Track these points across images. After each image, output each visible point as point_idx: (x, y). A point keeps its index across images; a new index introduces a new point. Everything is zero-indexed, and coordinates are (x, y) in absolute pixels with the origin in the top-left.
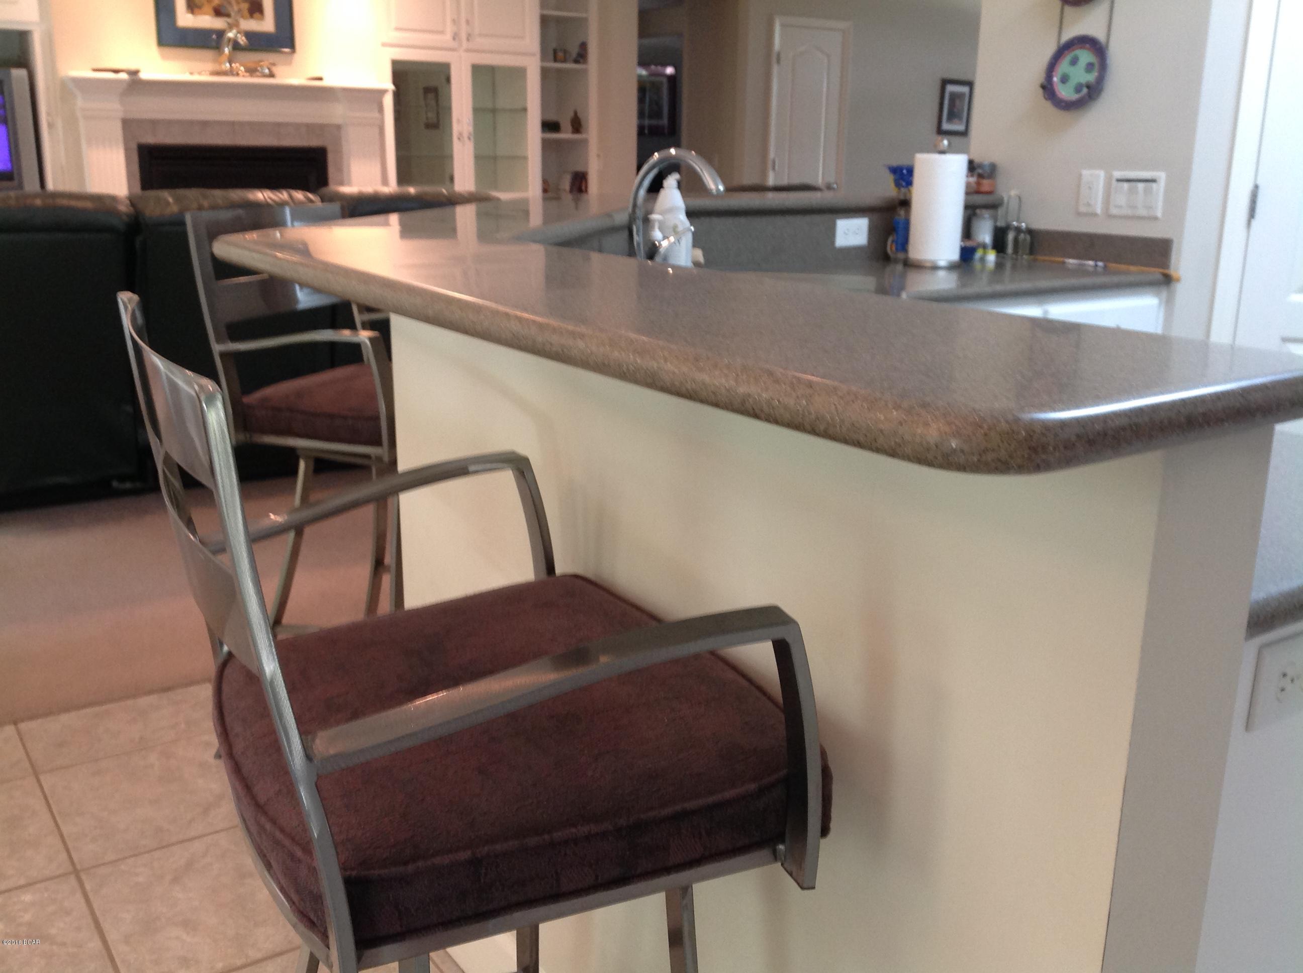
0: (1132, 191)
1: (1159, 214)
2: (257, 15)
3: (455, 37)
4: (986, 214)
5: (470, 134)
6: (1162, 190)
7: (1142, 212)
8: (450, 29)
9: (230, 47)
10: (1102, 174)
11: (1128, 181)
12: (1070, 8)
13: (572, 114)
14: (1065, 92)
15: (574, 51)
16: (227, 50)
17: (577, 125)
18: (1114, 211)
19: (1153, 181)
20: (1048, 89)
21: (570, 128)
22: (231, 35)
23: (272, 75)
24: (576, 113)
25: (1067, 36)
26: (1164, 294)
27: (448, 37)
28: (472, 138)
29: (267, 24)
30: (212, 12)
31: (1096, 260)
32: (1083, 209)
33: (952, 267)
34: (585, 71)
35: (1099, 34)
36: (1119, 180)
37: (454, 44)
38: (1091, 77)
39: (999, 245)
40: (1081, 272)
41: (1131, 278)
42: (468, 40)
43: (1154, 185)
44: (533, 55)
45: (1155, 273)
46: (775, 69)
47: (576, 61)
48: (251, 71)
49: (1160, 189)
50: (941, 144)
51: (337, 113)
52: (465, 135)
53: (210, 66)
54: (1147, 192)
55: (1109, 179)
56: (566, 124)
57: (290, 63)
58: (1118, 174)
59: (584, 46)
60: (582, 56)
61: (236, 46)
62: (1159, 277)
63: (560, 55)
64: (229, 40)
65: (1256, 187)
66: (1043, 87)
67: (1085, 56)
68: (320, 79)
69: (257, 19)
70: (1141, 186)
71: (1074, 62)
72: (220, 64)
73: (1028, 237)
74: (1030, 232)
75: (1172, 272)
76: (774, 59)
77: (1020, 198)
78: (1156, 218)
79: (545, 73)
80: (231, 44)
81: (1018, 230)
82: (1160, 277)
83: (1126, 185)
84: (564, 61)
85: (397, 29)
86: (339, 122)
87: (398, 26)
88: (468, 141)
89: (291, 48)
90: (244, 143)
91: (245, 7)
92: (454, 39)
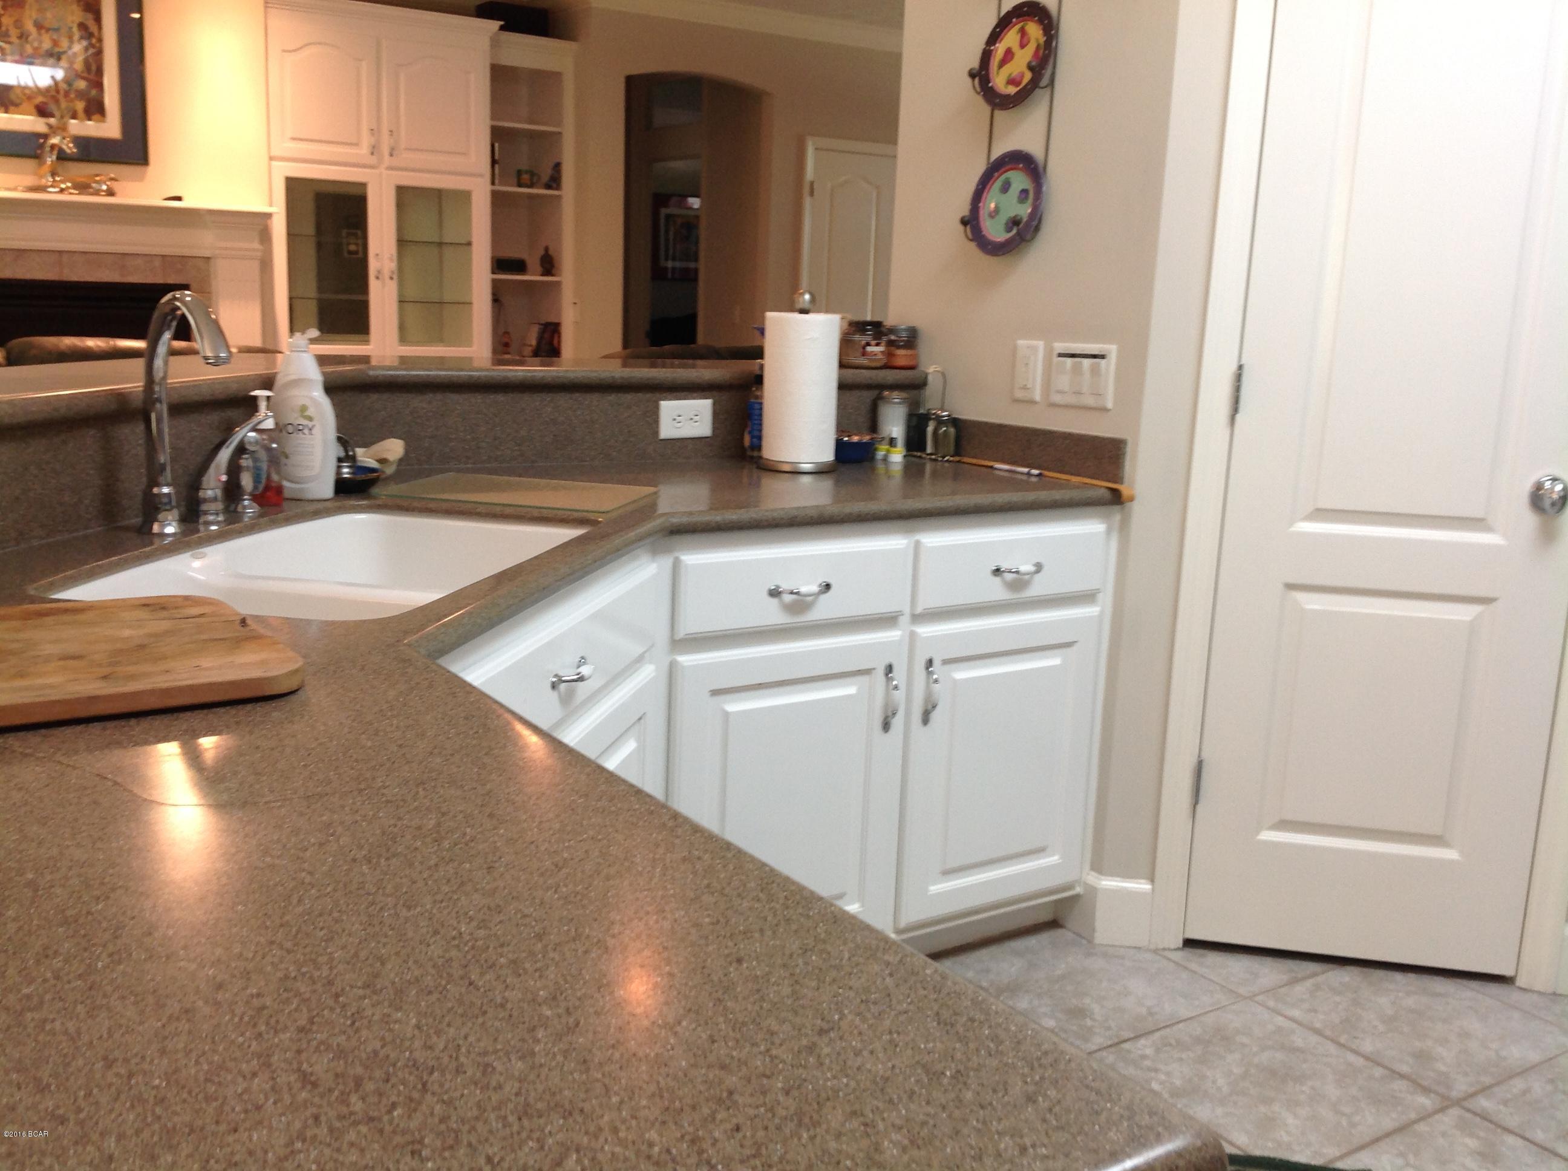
0: (1077, 371)
1: (1110, 405)
2: (96, 117)
3: (374, 150)
4: (896, 396)
5: (393, 272)
6: (1113, 367)
7: (1090, 401)
8: (366, 141)
9: (54, 157)
10: (1040, 344)
11: (1073, 356)
12: (1001, 112)
13: (542, 252)
14: (996, 231)
15: (546, 174)
16: (49, 161)
17: (549, 265)
18: (1057, 398)
19: (1103, 357)
20: (971, 222)
21: (539, 269)
22: (55, 140)
23: (111, 193)
24: (547, 249)
25: (997, 153)
26: (1117, 518)
27: (364, 150)
28: (395, 277)
29: (110, 127)
30: (34, 111)
31: (1031, 466)
32: (1019, 394)
33: (821, 471)
34: (559, 197)
35: (1035, 149)
36: (1060, 355)
37: (373, 160)
38: (1024, 211)
39: (915, 442)
40: (1011, 483)
41: (1075, 494)
42: (391, 155)
43: (1103, 362)
44: (481, 176)
45: (1100, 487)
46: (807, 202)
47: (548, 187)
48: (82, 187)
49: (1109, 366)
50: (801, 300)
51: (203, 242)
52: (386, 273)
53: (30, 180)
54: (1095, 372)
55: (1049, 350)
56: (533, 262)
57: (141, 179)
58: (1061, 346)
59: (558, 166)
60: (554, 182)
61: (62, 157)
62: (1103, 493)
63: (526, 177)
64: (53, 147)
65: (1240, 367)
66: (964, 222)
67: (1019, 180)
68: (179, 199)
69: (97, 121)
70: (1086, 362)
71: (1006, 188)
72: (41, 177)
73: (952, 430)
74: (955, 422)
75: (1124, 489)
76: (806, 190)
77: (943, 375)
78: (1105, 410)
79: (498, 200)
80: (55, 152)
81: (940, 422)
82: (1107, 494)
83: (1069, 361)
84: (531, 185)
85: (294, 139)
86: (207, 254)
87: (295, 136)
88: (390, 281)
89: (142, 159)
90: (75, 278)
91: (80, 106)
92: (372, 154)
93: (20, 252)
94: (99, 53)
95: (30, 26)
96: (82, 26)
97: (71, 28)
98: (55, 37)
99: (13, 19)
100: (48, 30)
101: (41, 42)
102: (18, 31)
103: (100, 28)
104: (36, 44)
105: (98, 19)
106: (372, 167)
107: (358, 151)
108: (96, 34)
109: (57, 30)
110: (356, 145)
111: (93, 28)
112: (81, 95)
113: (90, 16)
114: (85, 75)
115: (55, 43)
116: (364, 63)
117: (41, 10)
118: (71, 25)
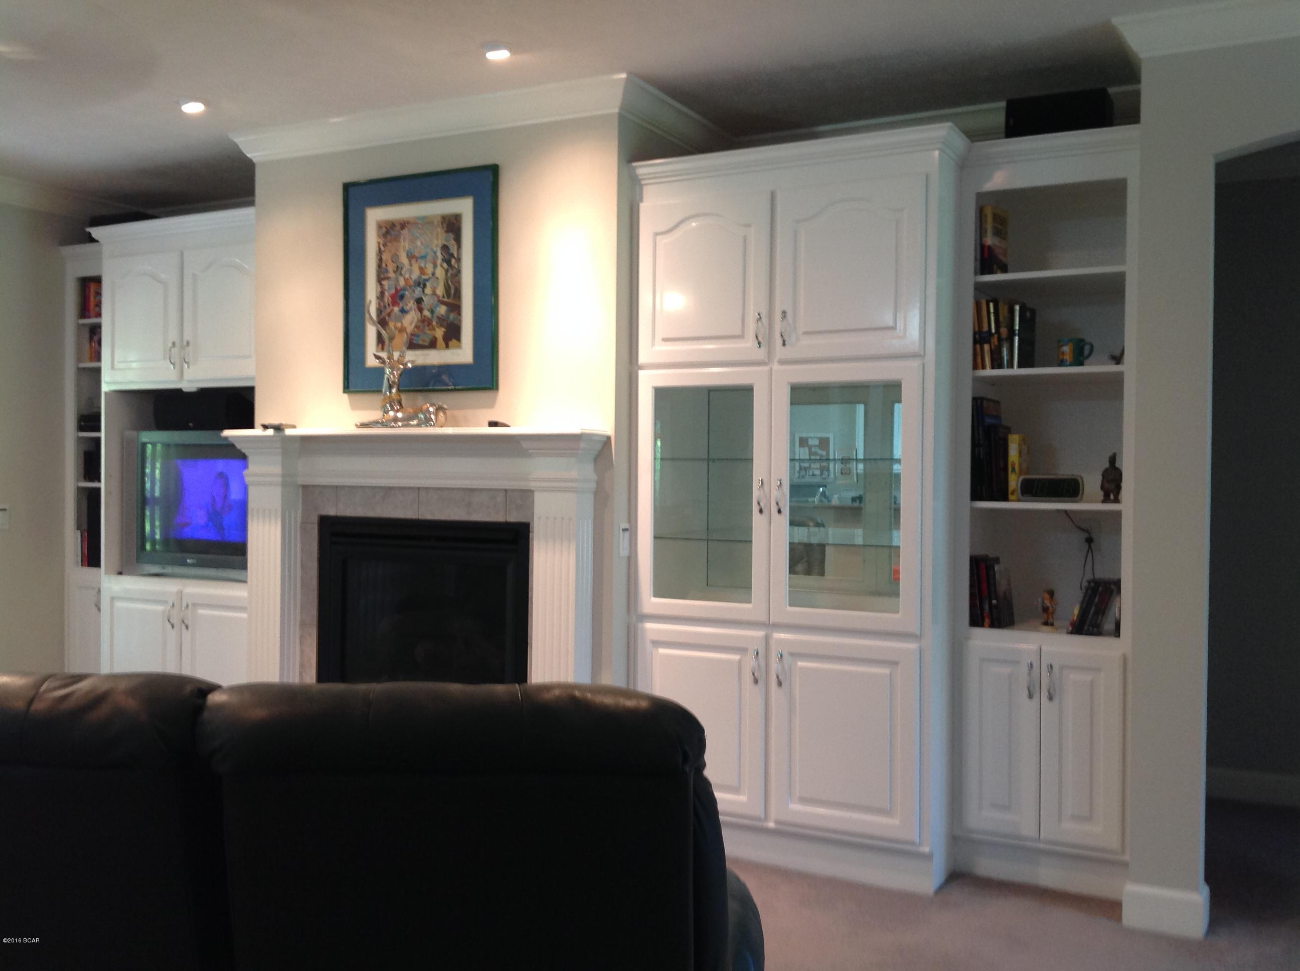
2: (453, 343)
3: (762, 340)
5: (779, 503)
27: (749, 342)
28: (783, 510)
29: (464, 352)
37: (761, 354)
44: (916, 356)
51: (529, 473)
52: (773, 505)
69: (454, 347)
85: (666, 340)
87: (667, 336)
88: (778, 516)
89: (492, 383)
90: (429, 517)
91: (439, 333)
92: (760, 345)
93: (388, 490)
94: (458, 273)
95: (404, 260)
96: (445, 248)
97: (435, 253)
98: (422, 265)
99: (391, 255)
100: (417, 259)
101: (411, 272)
102: (395, 265)
103: (459, 247)
104: (407, 276)
105: (458, 240)
106: (758, 363)
107: (740, 345)
108: (456, 255)
109: (424, 257)
110: (738, 337)
111: (454, 250)
112: (442, 321)
113: (452, 237)
114: (446, 300)
115: (422, 271)
116: (752, 229)
117: (413, 240)
118: (435, 249)
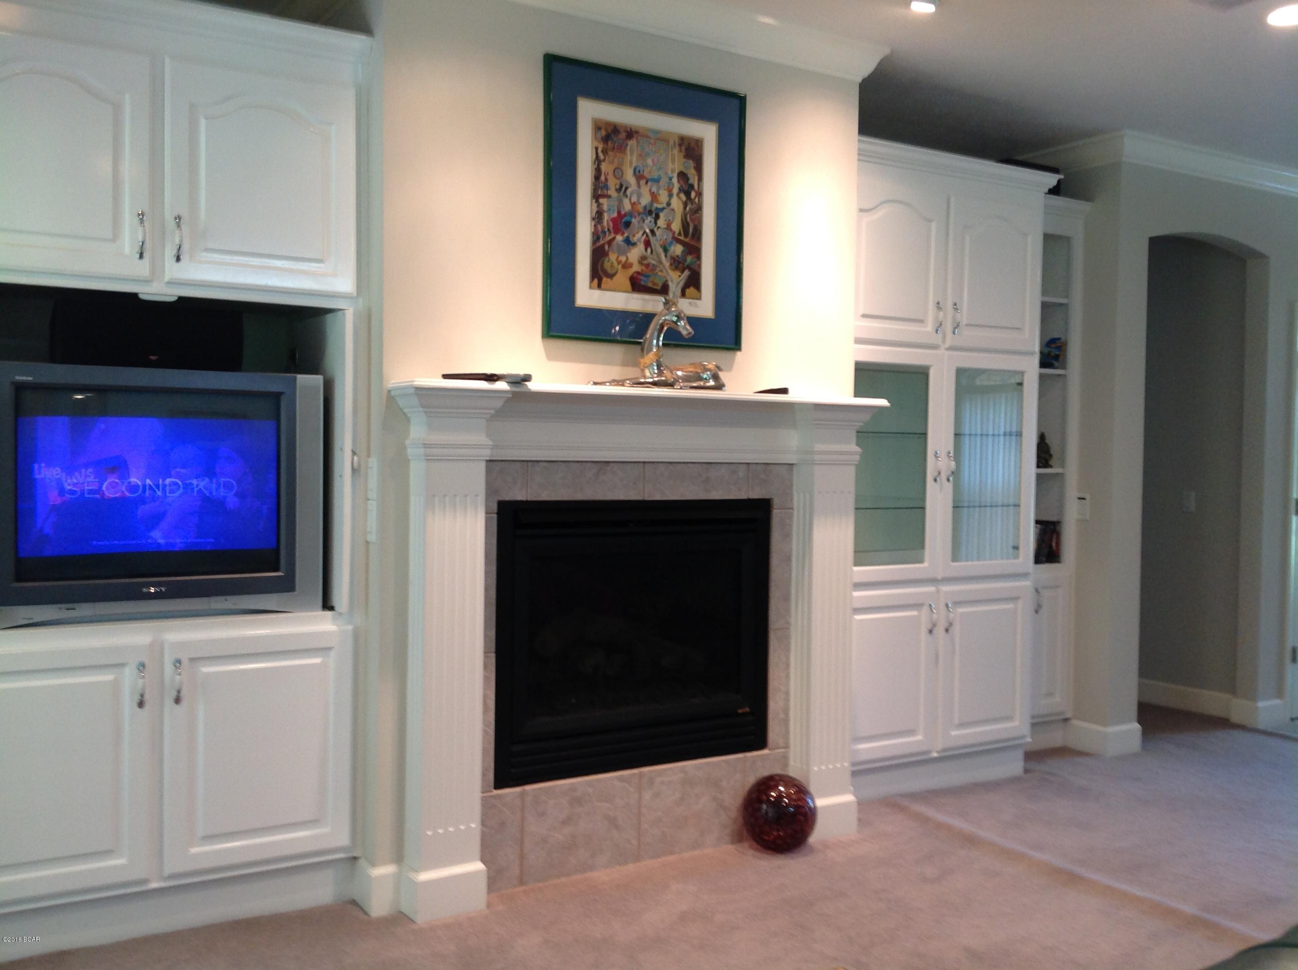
2: (693, 292)
5: (949, 473)
8: (932, 316)
9: (661, 340)
16: (654, 345)
17: (1046, 455)
23: (719, 387)
24: (1043, 436)
27: (930, 327)
28: (951, 479)
29: (705, 305)
30: (629, 286)
34: (1066, 378)
42: (954, 332)
44: (1033, 356)
52: (943, 474)
53: (616, 372)
57: (731, 367)
59: (1055, 342)
60: (1055, 359)
61: (673, 340)
64: (660, 328)
68: (784, 391)
72: (640, 367)
80: (663, 335)
85: (864, 316)
86: (791, 458)
87: (868, 312)
88: (947, 483)
89: (734, 343)
90: (658, 497)
91: (674, 277)
92: (937, 331)
94: (699, 209)
95: (630, 177)
96: (682, 176)
97: (671, 179)
98: (654, 189)
99: (613, 167)
100: (647, 180)
101: (639, 196)
102: (618, 182)
103: (700, 179)
104: (634, 199)
105: (699, 170)
106: (934, 347)
107: (923, 329)
108: (696, 187)
109: (657, 181)
110: (921, 321)
111: (694, 180)
112: (678, 263)
113: (691, 163)
114: (682, 238)
115: (654, 197)
116: (934, 225)
117: (642, 156)
118: (670, 174)
